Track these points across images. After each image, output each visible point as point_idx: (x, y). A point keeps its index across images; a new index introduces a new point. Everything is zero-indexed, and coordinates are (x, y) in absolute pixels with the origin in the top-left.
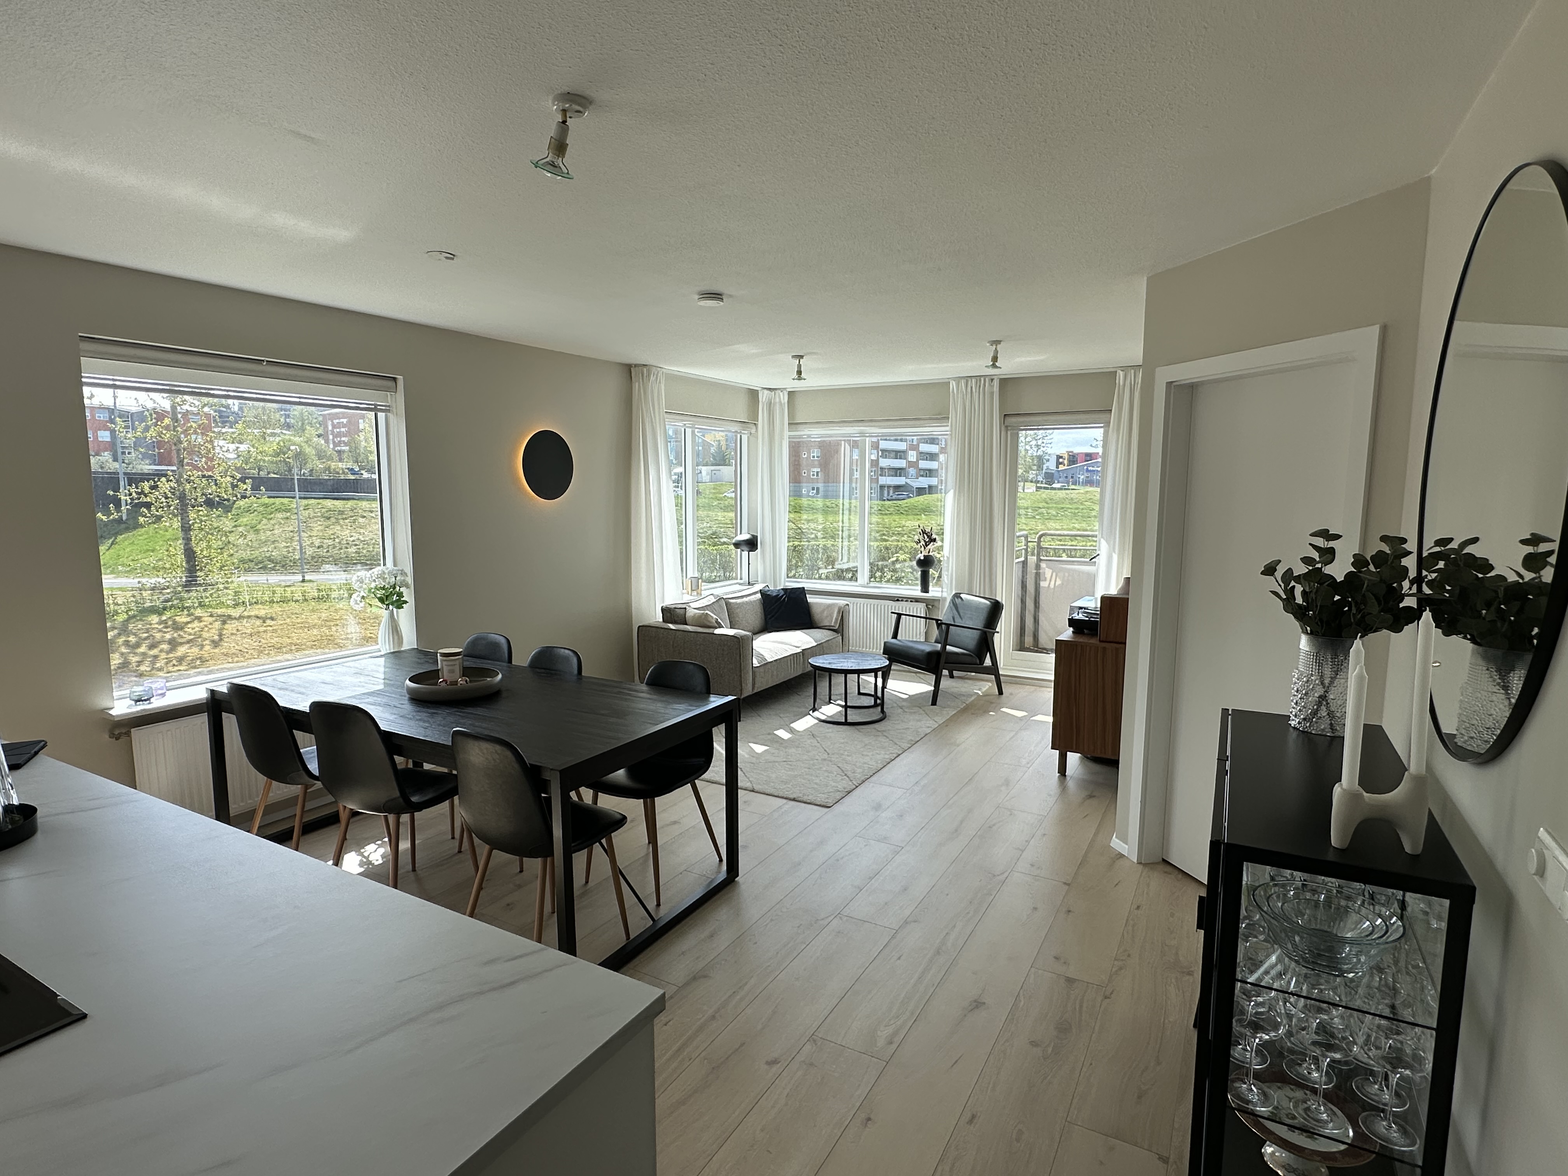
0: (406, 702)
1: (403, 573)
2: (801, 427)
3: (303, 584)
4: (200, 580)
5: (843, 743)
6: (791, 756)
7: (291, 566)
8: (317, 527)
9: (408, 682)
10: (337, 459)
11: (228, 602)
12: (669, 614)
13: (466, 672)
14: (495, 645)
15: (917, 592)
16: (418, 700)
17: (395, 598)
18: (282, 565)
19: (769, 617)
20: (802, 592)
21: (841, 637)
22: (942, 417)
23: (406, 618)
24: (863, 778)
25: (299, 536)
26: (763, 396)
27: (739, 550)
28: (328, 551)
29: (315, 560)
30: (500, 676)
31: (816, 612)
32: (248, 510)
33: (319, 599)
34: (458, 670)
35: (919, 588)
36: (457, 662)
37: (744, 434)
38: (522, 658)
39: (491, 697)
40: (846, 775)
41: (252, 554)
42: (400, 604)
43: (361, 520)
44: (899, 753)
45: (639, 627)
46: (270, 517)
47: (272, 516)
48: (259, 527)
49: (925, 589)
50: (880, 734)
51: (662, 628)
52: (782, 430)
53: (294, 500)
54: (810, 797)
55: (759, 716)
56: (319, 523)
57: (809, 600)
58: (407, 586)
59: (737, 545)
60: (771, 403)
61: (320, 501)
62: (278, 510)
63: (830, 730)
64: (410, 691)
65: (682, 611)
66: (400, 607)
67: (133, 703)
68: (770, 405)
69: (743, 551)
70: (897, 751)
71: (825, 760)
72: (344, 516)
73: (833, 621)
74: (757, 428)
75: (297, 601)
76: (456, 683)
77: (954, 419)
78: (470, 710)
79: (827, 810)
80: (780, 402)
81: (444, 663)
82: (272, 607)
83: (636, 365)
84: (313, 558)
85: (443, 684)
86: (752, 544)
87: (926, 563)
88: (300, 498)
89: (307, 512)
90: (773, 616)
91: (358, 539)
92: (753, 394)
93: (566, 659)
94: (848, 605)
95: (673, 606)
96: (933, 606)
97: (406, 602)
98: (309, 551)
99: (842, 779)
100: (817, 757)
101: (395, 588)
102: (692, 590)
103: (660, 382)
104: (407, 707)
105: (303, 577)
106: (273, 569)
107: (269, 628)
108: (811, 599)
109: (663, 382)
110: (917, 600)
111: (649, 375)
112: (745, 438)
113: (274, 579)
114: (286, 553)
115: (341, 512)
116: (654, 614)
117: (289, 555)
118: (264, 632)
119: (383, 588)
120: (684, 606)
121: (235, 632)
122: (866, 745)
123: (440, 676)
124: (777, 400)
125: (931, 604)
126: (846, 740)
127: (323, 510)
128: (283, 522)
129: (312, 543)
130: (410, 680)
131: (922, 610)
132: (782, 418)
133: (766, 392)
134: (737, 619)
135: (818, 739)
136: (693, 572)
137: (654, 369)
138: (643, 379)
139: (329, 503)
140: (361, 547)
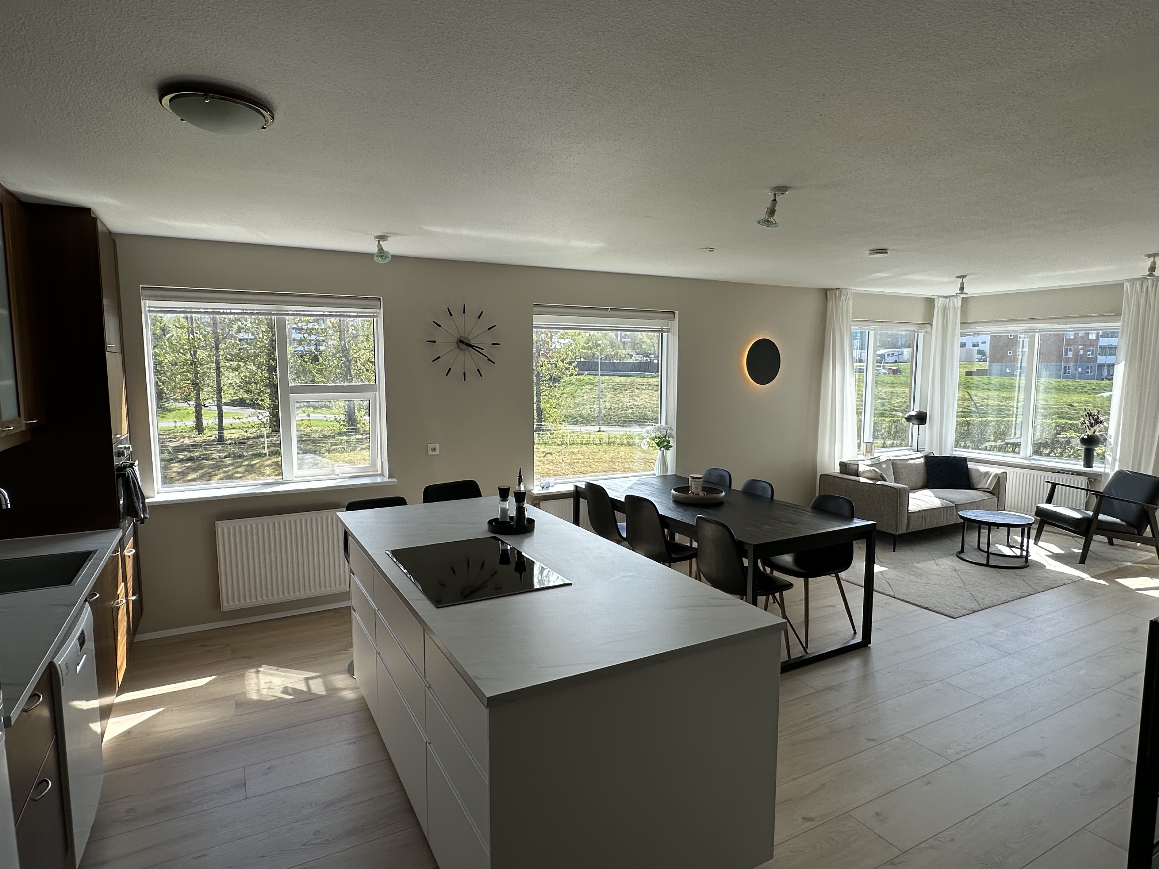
0: (671, 502)
1: (671, 429)
2: (972, 326)
3: (599, 433)
4: (543, 428)
5: (981, 579)
6: (932, 580)
7: (592, 421)
8: (609, 395)
9: (673, 491)
10: (621, 347)
11: (558, 442)
12: (844, 467)
13: (704, 489)
14: (722, 477)
15: (1079, 466)
16: (677, 502)
17: (665, 444)
18: (587, 420)
19: (931, 477)
20: (964, 460)
21: (996, 499)
22: (1117, 314)
23: (670, 455)
24: (991, 605)
25: (599, 401)
26: (939, 303)
27: (911, 424)
28: (614, 412)
29: (607, 417)
30: (723, 494)
31: (975, 477)
32: (571, 383)
33: (608, 444)
34: (700, 489)
35: (1082, 463)
36: (700, 483)
37: (921, 332)
38: (738, 485)
39: (718, 504)
40: (975, 600)
41: (570, 412)
42: (668, 448)
43: (636, 391)
44: (1032, 593)
45: (821, 475)
46: (582, 388)
47: (583, 387)
48: (575, 394)
49: (1088, 463)
50: (1018, 577)
51: (838, 477)
52: (954, 329)
53: (597, 377)
54: (939, 609)
55: (912, 550)
56: (610, 392)
57: (969, 466)
58: (673, 438)
59: (909, 419)
60: (945, 307)
61: (612, 377)
62: (587, 383)
63: (972, 568)
64: (674, 496)
65: (856, 467)
66: (668, 449)
67: (541, 489)
68: (945, 310)
69: (913, 424)
70: (1029, 591)
71: (960, 587)
72: (626, 388)
73: (988, 483)
74: (932, 327)
75: (596, 444)
76: (699, 494)
77: (1126, 316)
78: (706, 510)
79: (952, 619)
80: (954, 307)
81: (693, 483)
82: (581, 447)
83: (831, 289)
84: (605, 416)
85: (692, 494)
86: (921, 418)
87: (1090, 442)
88: (601, 375)
89: (604, 385)
90: (934, 477)
91: (634, 404)
92: (930, 302)
93: (765, 488)
94: (1006, 473)
95: (849, 462)
96: (1095, 480)
97: (671, 447)
98: (603, 412)
99: (972, 602)
100: (954, 585)
101: (666, 438)
102: (867, 452)
103: (849, 300)
104: (672, 505)
105: (600, 428)
106: (582, 422)
107: (580, 461)
108: (970, 465)
109: (851, 298)
110: (1079, 474)
111: (840, 296)
112: (921, 336)
113: (584, 428)
114: (589, 412)
115: (624, 385)
116: (833, 467)
117: (592, 413)
118: (577, 462)
119: (659, 438)
120: (856, 463)
121: (561, 461)
122: (1001, 583)
123: (690, 489)
124: (952, 305)
125: (1094, 479)
126: (984, 577)
127: (613, 384)
128: (589, 391)
129: (605, 406)
130: (674, 490)
131: (1084, 483)
132: (955, 318)
133: (941, 299)
134: (901, 476)
135: (959, 573)
136: (868, 437)
137: (844, 291)
138: (835, 299)
139: (617, 379)
140: (635, 410)
